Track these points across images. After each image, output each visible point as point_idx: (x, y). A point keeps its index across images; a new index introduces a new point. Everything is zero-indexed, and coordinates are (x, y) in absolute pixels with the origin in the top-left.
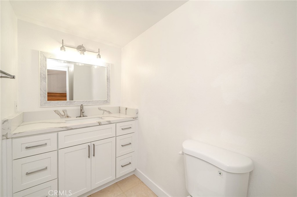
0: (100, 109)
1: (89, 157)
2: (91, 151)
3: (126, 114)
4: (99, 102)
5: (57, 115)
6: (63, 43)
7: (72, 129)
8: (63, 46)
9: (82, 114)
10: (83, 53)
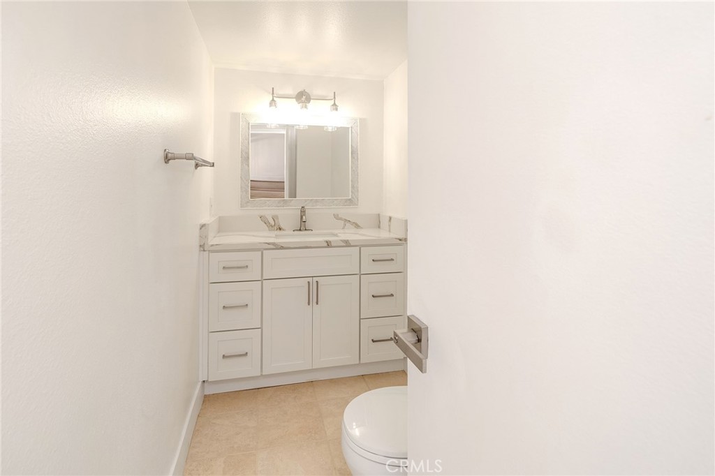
0: (337, 217)
1: (309, 304)
2: (313, 294)
3: (390, 231)
4: (335, 202)
5: (263, 223)
6: (273, 93)
7: (282, 248)
8: (273, 100)
9: (303, 226)
10: (306, 107)
